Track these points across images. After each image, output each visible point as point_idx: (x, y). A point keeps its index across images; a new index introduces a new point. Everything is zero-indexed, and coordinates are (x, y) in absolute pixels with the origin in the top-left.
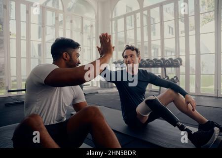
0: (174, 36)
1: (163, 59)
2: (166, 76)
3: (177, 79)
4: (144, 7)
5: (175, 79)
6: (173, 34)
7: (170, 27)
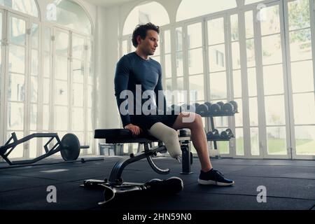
0: (224, 69)
1: (208, 104)
2: (214, 130)
3: (231, 132)
4: (177, 21)
5: (228, 133)
6: (223, 66)
7: (217, 52)
